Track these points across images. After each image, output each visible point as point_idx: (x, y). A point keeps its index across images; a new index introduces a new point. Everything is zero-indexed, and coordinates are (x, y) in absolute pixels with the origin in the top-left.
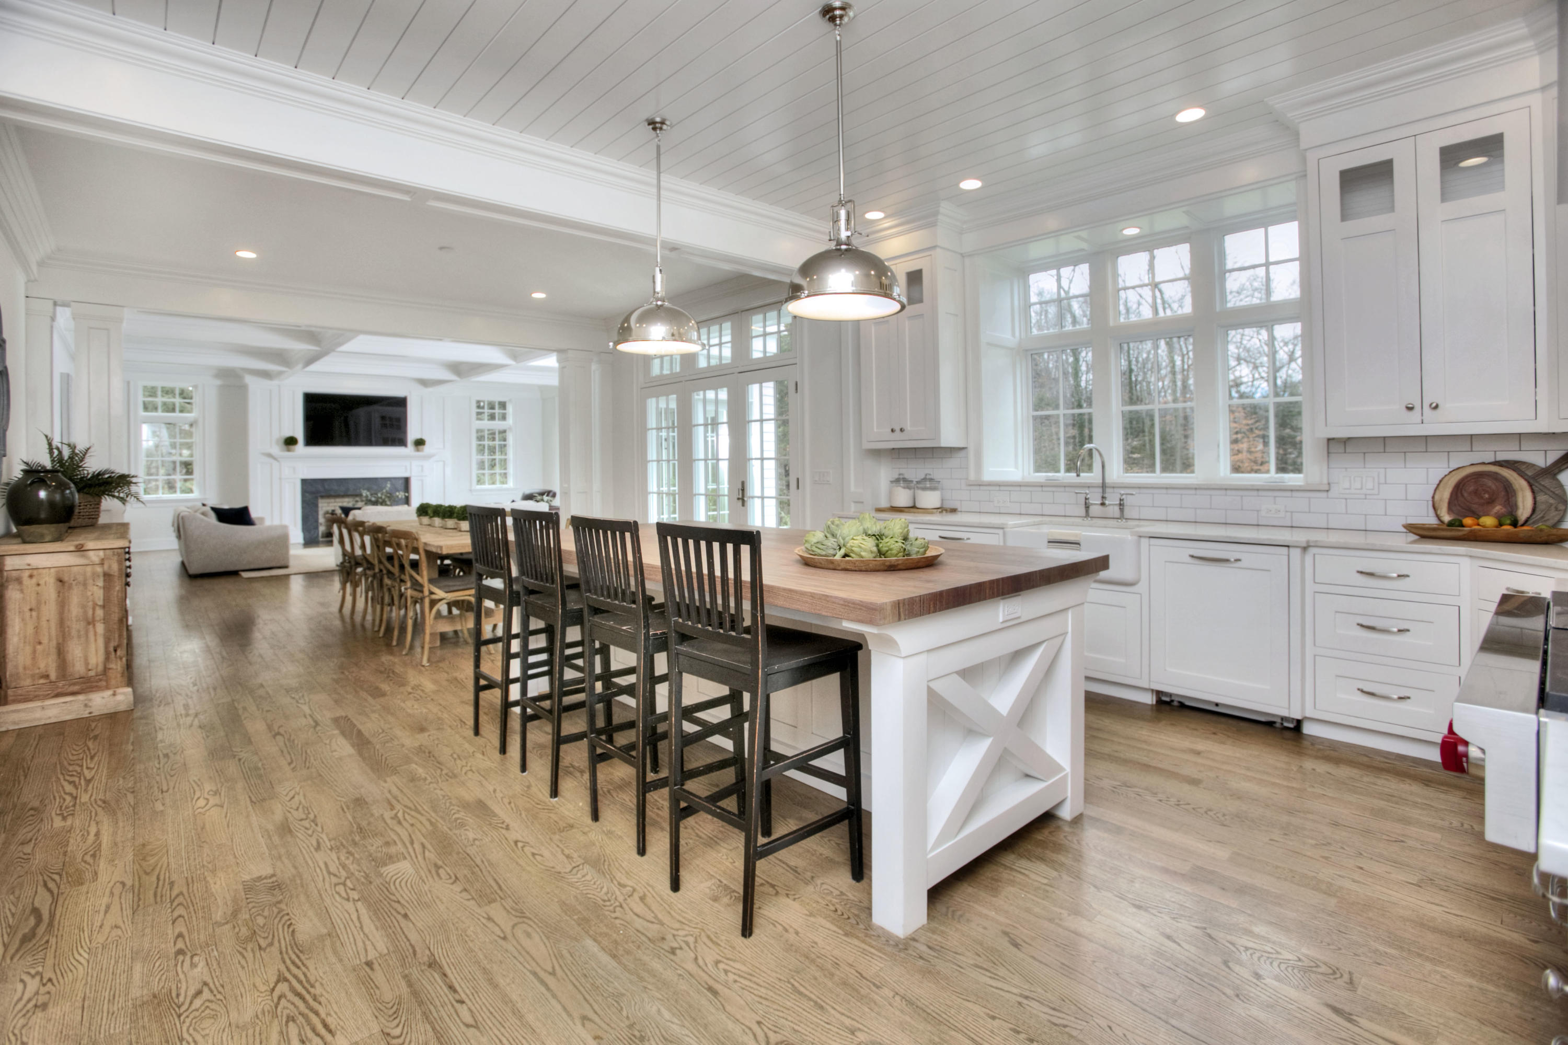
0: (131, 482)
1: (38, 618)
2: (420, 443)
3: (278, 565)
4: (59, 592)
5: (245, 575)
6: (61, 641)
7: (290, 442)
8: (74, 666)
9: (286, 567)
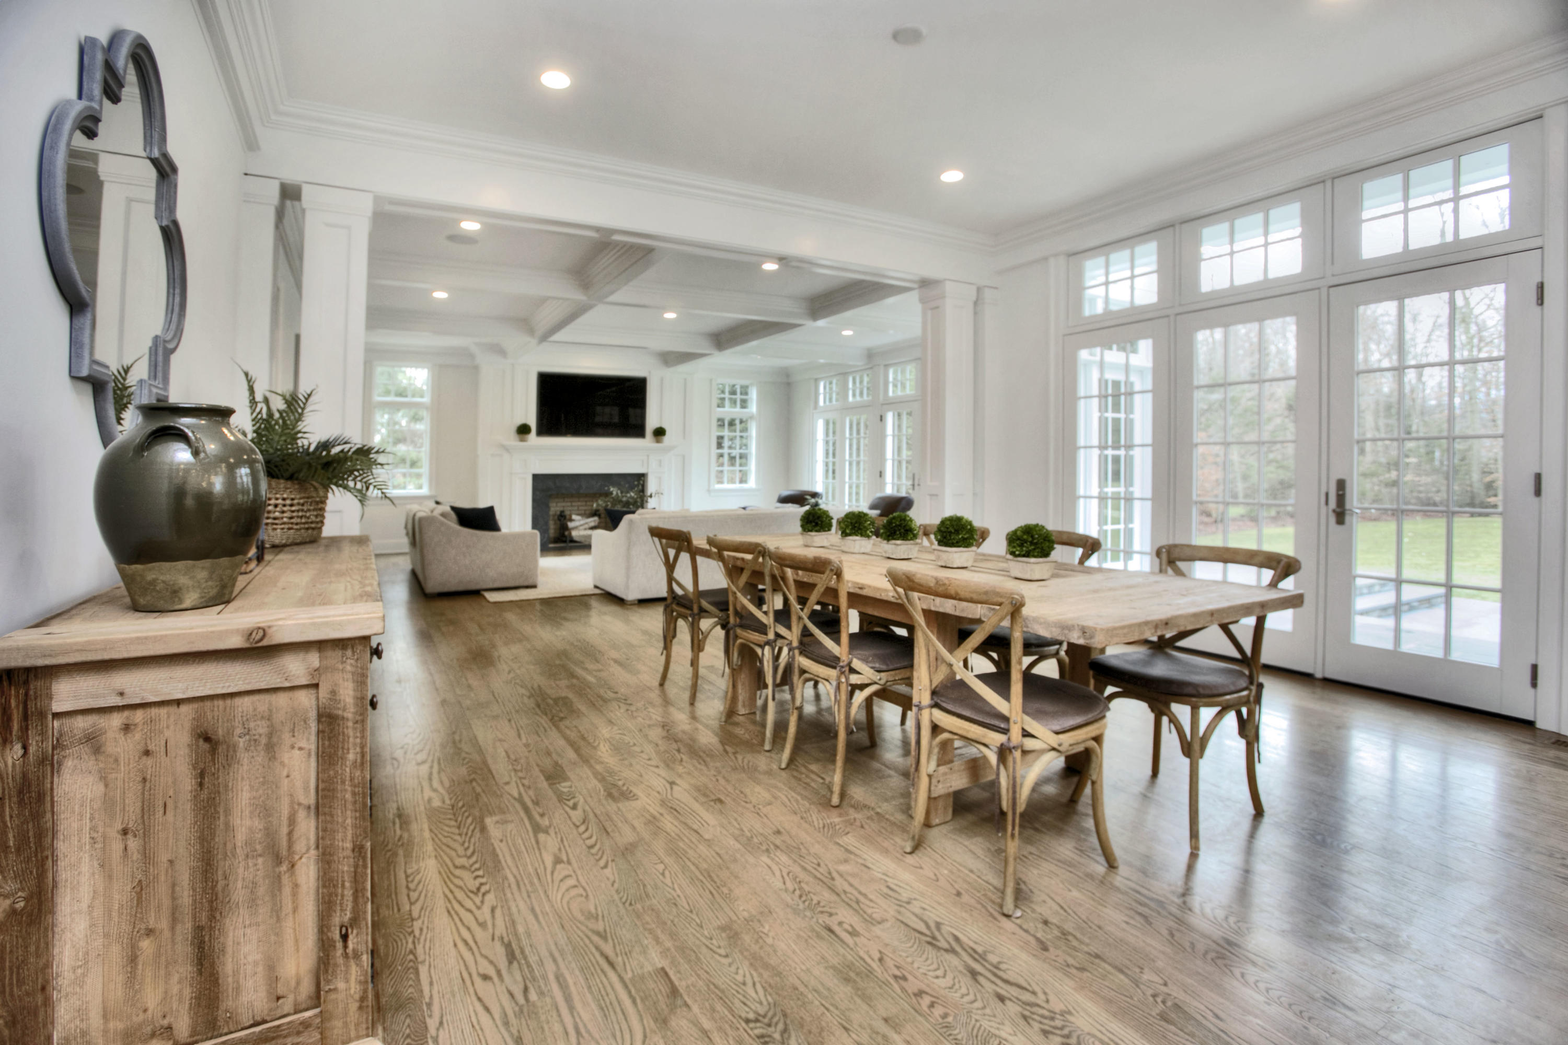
0: (375, 463)
1: (147, 857)
2: (659, 433)
3: (526, 584)
4: (202, 775)
5: (492, 597)
6: (204, 921)
7: (523, 430)
8: (238, 989)
9: (534, 587)
